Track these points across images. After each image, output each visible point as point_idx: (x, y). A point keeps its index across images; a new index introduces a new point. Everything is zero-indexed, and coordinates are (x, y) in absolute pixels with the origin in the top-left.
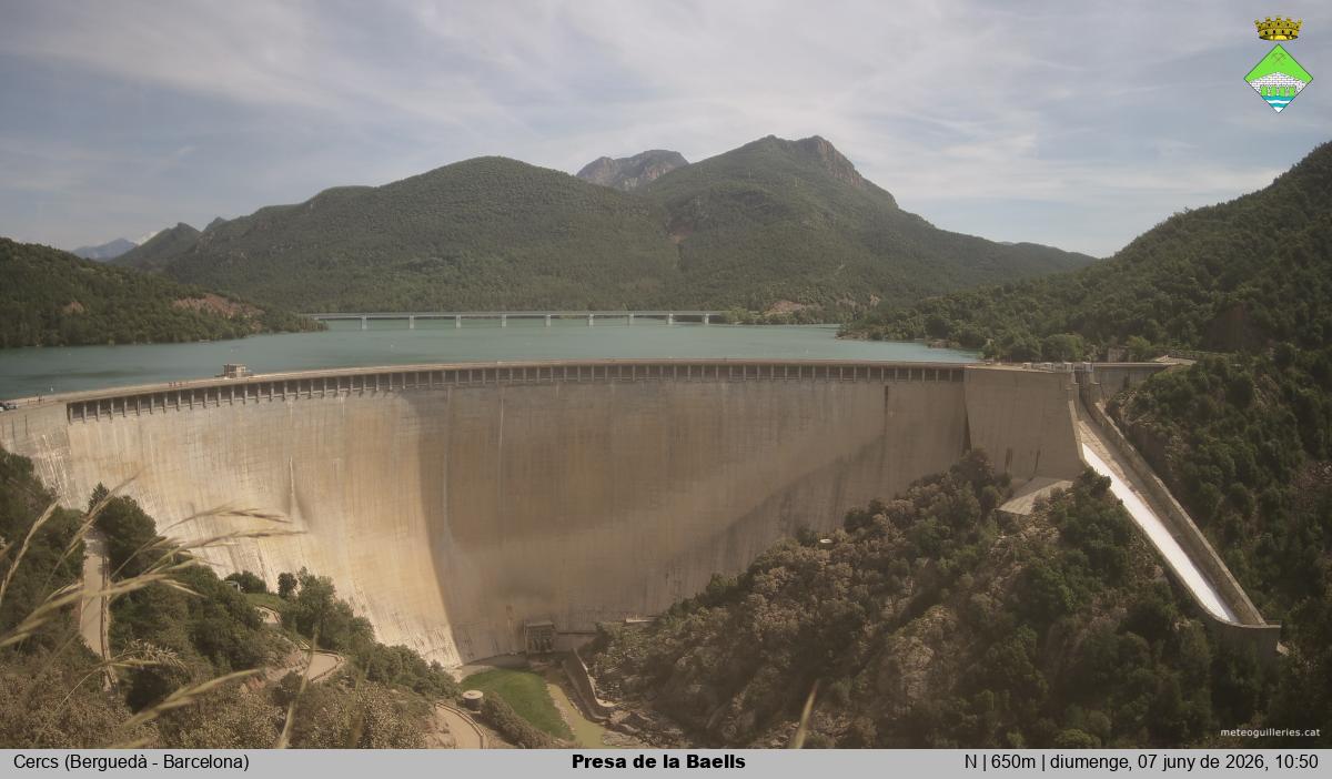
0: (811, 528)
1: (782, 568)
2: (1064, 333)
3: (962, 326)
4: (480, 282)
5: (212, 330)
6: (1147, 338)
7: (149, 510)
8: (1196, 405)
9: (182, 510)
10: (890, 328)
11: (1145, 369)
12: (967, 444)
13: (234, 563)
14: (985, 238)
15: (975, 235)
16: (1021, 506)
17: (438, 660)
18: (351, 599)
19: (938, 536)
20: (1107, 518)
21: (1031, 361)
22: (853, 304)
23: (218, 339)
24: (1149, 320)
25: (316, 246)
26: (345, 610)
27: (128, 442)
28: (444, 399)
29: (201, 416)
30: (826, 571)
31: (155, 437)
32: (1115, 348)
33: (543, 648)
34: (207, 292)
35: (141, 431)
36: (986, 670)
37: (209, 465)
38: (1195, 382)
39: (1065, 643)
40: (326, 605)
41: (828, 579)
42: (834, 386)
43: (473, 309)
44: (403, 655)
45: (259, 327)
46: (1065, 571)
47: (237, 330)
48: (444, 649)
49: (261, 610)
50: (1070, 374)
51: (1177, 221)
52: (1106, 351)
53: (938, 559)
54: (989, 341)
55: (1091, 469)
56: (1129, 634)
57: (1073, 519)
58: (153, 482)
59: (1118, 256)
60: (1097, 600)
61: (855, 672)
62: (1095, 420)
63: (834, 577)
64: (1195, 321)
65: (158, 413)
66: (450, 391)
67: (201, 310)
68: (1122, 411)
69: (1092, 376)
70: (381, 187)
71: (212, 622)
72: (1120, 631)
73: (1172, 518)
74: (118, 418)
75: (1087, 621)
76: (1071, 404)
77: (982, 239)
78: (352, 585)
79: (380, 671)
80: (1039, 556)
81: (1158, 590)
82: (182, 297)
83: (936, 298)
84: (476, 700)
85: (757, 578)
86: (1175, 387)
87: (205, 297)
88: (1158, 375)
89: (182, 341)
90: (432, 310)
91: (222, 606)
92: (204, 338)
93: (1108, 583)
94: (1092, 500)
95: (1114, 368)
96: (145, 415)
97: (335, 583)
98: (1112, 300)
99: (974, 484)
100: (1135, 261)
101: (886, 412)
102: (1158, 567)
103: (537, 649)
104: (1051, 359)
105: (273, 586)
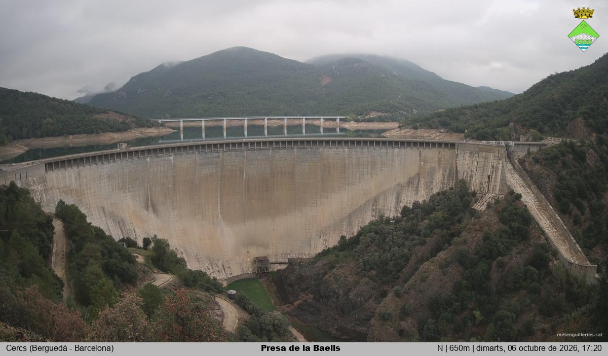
0: (386, 215)
1: (373, 233)
2: (500, 127)
3: (454, 124)
4: (234, 103)
5: (111, 128)
6: (539, 131)
7: (83, 210)
8: (560, 162)
9: (98, 210)
10: (422, 124)
11: (537, 145)
12: (457, 178)
13: (122, 233)
14: (465, 84)
15: (460, 82)
16: (480, 207)
17: (216, 277)
18: (176, 249)
19: (442, 219)
20: (520, 213)
21: (486, 140)
22: (405, 113)
23: (115, 132)
24: (539, 122)
25: (159, 88)
26: (173, 254)
27: (74, 180)
28: (219, 157)
29: (107, 167)
30: (393, 236)
31: (86, 177)
32: (524, 135)
33: (264, 270)
34: (110, 110)
35: (79, 175)
36: (464, 281)
37: (111, 189)
38: (560, 151)
39: (500, 270)
40: (165, 252)
41: (393, 239)
42: (396, 150)
43: (231, 116)
44: (200, 274)
45: (134, 125)
46: (500, 237)
47: (123, 128)
48: (218, 271)
49: (135, 255)
50: (503, 146)
51: (551, 77)
52: (519, 137)
53: (443, 230)
54: (466, 131)
55: (513, 190)
56: (529, 266)
57: (504, 213)
58: (85, 197)
59: (525, 93)
60: (515, 251)
61: (406, 281)
62: (515, 168)
63: (396, 237)
64: (559, 124)
65: (88, 167)
66: (221, 154)
67: (107, 118)
68: (527, 164)
69: (513, 148)
70: (189, 61)
71: (113, 260)
72: (525, 265)
73: (549, 214)
74: (69, 169)
75: (510, 259)
76: (504, 160)
77: (463, 84)
78: (177, 243)
79: (189, 282)
80: (489, 229)
81: (542, 247)
82: (98, 113)
83: (443, 110)
84: (233, 294)
85: (361, 238)
86: (550, 153)
87: (108, 113)
88: (543, 148)
89: (98, 133)
90: (212, 117)
91: (117, 254)
92: (108, 132)
93: (520, 242)
94: (513, 204)
95: (523, 145)
96: (81, 168)
97: (170, 242)
98: (522, 113)
99: (460, 196)
100: (532, 96)
101: (420, 163)
102: (542, 236)
103: (261, 271)
104: (495, 140)
105: (140, 243)
